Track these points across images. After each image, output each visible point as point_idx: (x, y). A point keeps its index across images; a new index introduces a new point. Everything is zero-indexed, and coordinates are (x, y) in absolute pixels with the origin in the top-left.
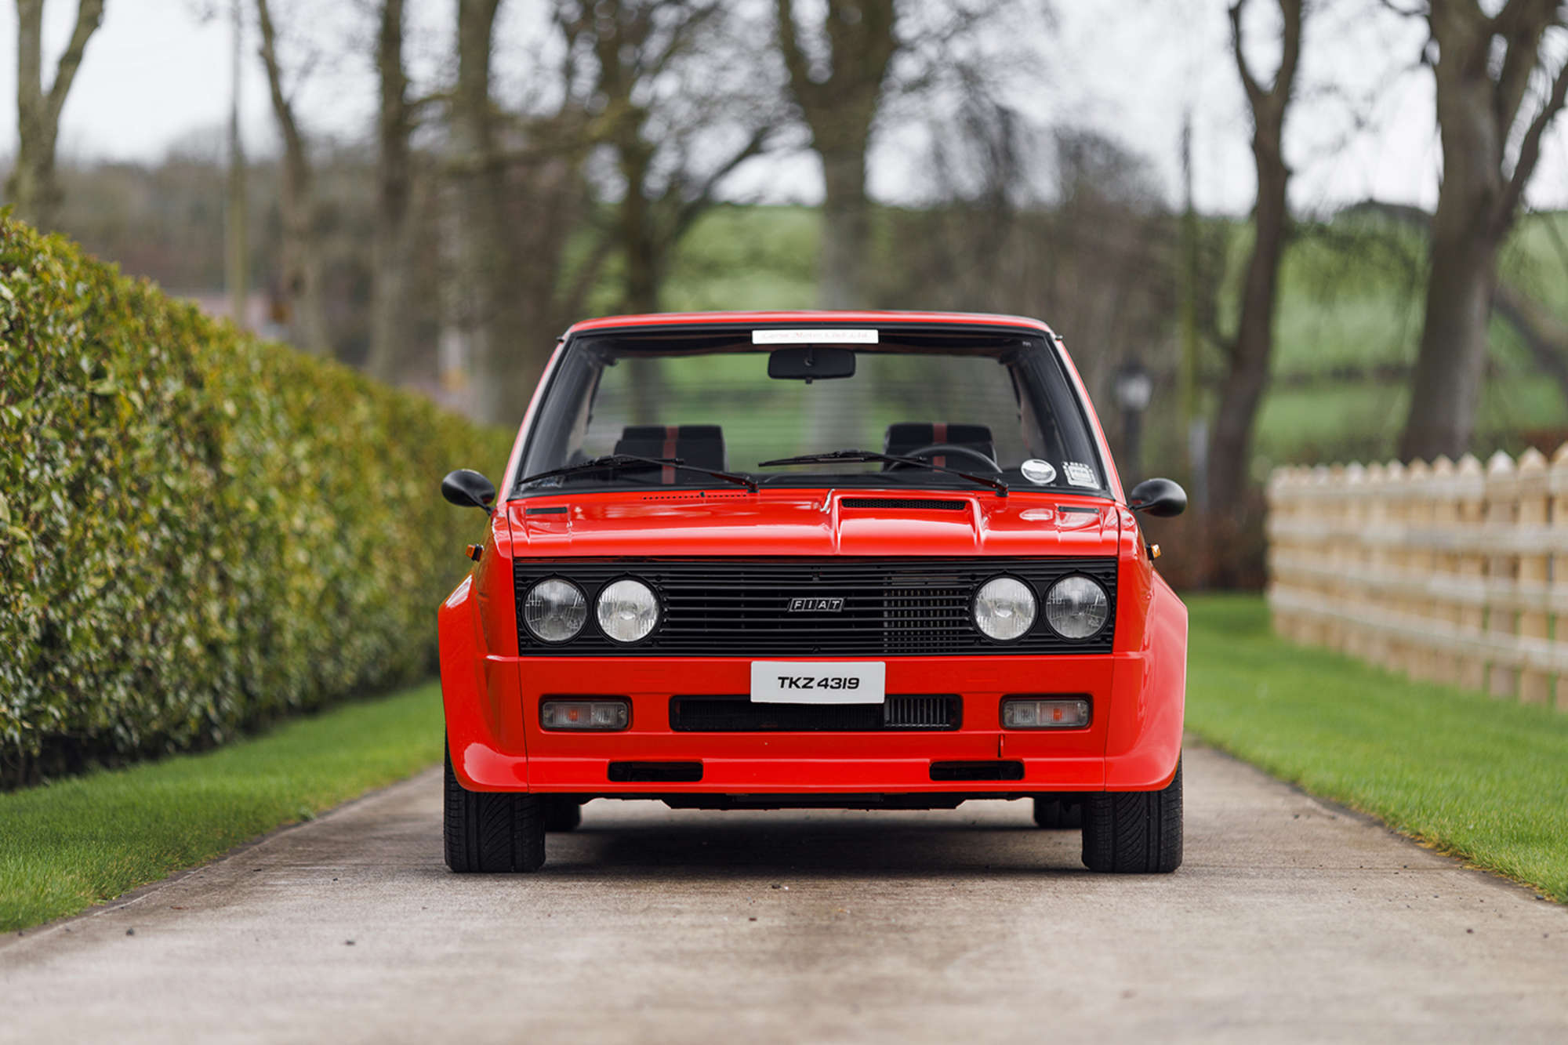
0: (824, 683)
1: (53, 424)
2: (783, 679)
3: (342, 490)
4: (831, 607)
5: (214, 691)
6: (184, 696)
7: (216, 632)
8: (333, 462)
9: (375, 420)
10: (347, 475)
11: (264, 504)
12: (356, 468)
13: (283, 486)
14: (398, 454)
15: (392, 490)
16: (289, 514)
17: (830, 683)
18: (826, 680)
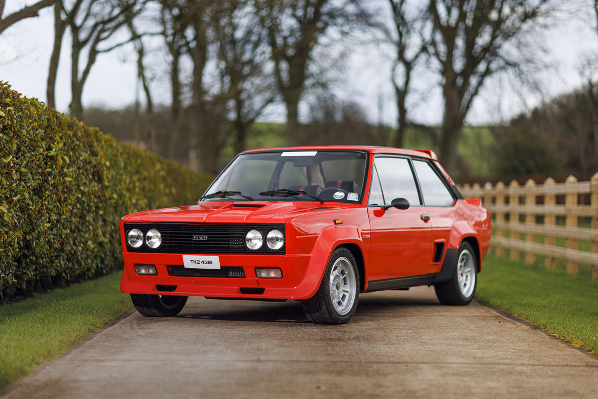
0: (203, 262)
1: (26, 166)
2: (192, 261)
3: (150, 190)
4: (203, 239)
5: (102, 258)
6: (89, 261)
7: (102, 239)
8: (147, 182)
9: (162, 169)
10: (152, 187)
11: (121, 196)
12: (155, 184)
13: (128, 190)
14: (169, 180)
15: (167, 191)
16: (130, 199)
17: (204, 262)
18: (203, 261)
